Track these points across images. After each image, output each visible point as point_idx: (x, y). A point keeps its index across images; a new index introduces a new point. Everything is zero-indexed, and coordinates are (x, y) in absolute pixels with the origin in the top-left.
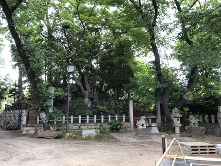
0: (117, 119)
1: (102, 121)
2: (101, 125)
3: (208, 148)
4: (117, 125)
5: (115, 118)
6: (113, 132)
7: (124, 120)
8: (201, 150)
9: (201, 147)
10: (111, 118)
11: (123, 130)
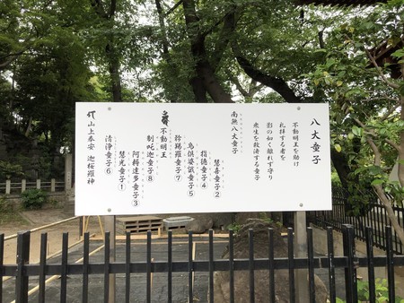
0: (39, 187)
1: (8, 191)
2: (5, 198)
3: (150, 224)
4: (39, 197)
5: (36, 185)
6: (30, 210)
7: (53, 189)
8: (140, 227)
9: (140, 222)
10: (27, 185)
11: (50, 206)
